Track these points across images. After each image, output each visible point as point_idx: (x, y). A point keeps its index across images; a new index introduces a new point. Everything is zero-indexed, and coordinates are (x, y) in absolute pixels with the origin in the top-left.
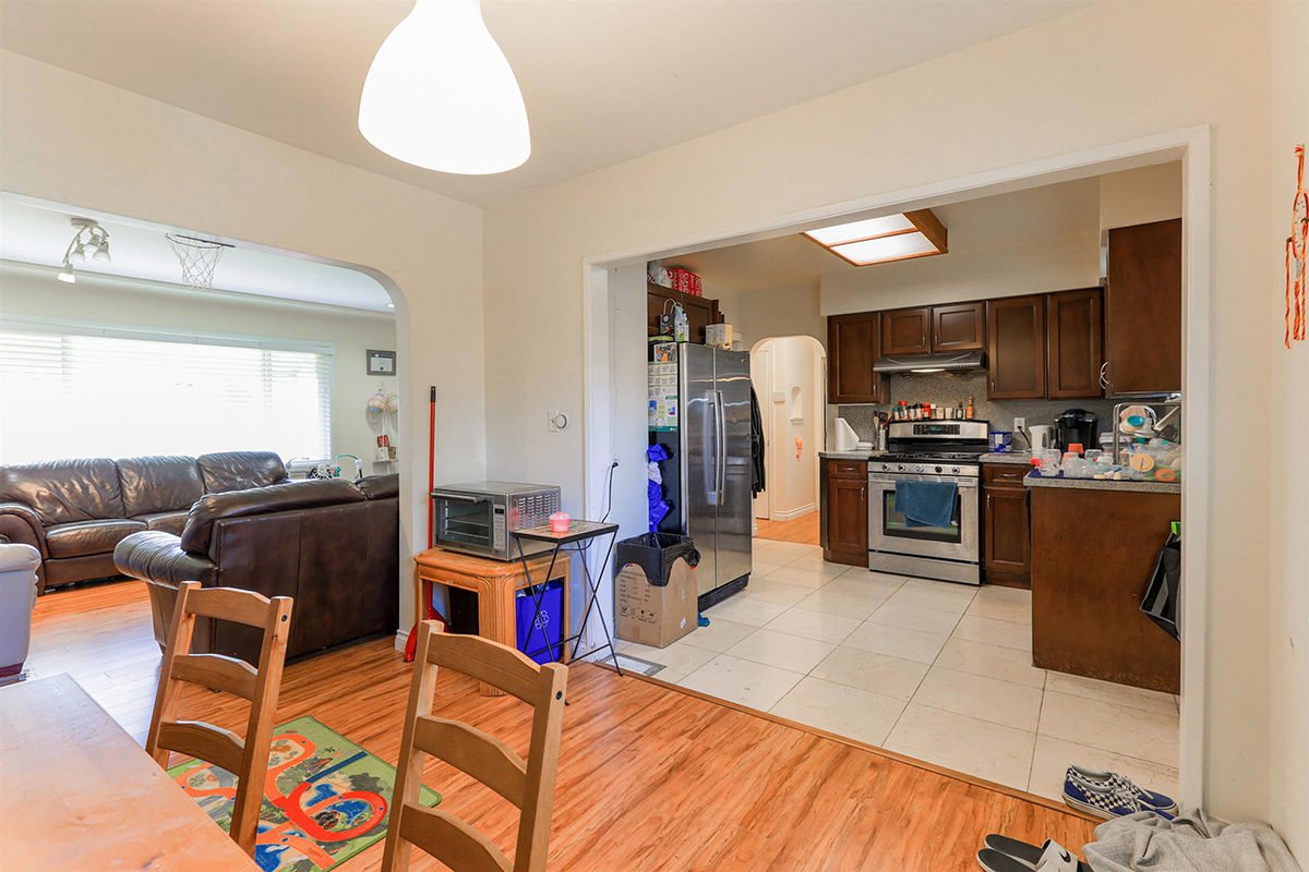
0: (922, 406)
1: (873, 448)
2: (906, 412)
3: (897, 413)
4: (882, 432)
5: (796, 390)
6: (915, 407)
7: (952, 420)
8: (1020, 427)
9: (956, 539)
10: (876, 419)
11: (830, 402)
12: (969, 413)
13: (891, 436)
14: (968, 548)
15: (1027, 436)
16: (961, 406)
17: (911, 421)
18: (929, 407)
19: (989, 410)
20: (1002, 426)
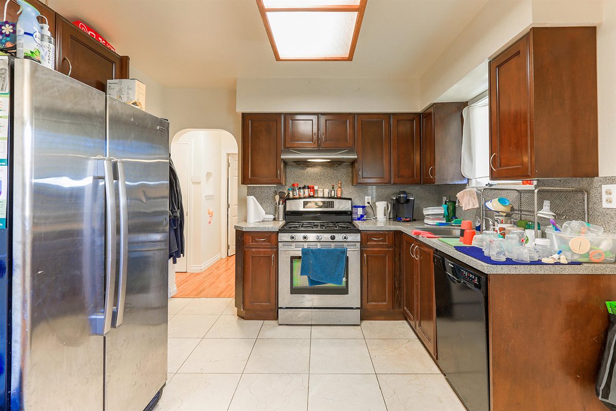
0: (309, 188)
1: (274, 219)
2: (297, 191)
3: (291, 193)
4: (281, 206)
5: (209, 175)
6: (304, 188)
7: (328, 198)
8: (369, 203)
9: (344, 291)
10: (277, 197)
11: (243, 183)
12: (339, 193)
13: (288, 209)
14: (353, 297)
15: (373, 207)
16: (333, 188)
17: (300, 198)
18: (313, 188)
19: (351, 191)
20: (358, 202)
